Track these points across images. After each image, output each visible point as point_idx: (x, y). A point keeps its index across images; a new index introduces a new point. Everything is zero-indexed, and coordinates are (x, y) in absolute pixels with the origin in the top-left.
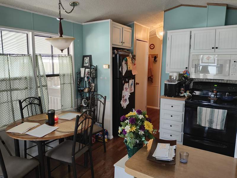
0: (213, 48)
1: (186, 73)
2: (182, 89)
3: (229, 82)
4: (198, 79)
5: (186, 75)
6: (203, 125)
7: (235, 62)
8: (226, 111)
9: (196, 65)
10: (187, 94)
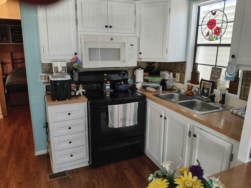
0: (106, 27)
1: (76, 62)
2: (74, 85)
4: (91, 68)
5: (76, 64)
6: (116, 127)
7: (131, 45)
8: (137, 103)
9: (89, 49)
10: (81, 90)
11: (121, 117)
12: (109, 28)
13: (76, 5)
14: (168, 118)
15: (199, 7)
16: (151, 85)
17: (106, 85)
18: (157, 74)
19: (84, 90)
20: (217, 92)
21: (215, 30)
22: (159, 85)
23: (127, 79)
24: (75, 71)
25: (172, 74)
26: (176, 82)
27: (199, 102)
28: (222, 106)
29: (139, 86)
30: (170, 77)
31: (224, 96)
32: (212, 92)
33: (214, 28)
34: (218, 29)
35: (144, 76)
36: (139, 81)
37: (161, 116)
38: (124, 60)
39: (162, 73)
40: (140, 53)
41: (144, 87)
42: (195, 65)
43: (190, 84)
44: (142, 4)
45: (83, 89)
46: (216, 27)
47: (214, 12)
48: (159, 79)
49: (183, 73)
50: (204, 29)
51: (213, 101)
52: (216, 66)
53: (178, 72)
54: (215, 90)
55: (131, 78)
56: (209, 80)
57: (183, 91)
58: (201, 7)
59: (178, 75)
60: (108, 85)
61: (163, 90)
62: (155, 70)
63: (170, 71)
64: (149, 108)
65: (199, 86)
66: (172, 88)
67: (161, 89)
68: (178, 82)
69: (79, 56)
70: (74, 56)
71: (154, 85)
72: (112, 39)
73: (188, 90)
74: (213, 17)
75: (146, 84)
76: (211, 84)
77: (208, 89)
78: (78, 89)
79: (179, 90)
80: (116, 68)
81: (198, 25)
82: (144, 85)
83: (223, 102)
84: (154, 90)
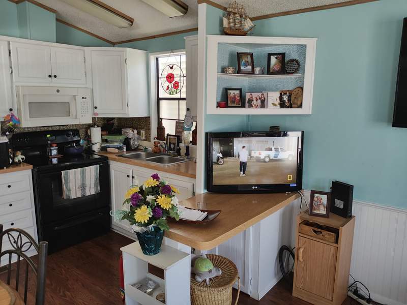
0: (50, 76)
1: (11, 120)
3: (62, 128)
4: (28, 128)
5: (11, 123)
6: (73, 197)
7: (83, 98)
8: (98, 165)
9: (29, 103)
10: (20, 157)
11: (79, 183)
12: (53, 78)
13: (9, 50)
14: (136, 177)
15: (157, 59)
16: (112, 145)
17: (51, 148)
18: (118, 132)
19: (23, 157)
20: (182, 145)
21: (174, 85)
22: (121, 145)
23: (80, 140)
24: (9, 132)
25: (136, 131)
26: (142, 140)
27: (166, 157)
28: (187, 158)
29: (96, 148)
30: (134, 135)
31: (187, 148)
32: (178, 145)
33: (173, 82)
34: (177, 83)
35: (102, 135)
36: (96, 142)
37: (128, 176)
38: (76, 116)
39: (123, 131)
40: (96, 108)
41: (103, 149)
42: (160, 120)
43: (156, 140)
44: (93, 52)
45: (21, 155)
46: (174, 81)
47: (171, 66)
48: (121, 138)
49: (148, 129)
50: (164, 83)
51: (179, 154)
52: (179, 120)
53: (142, 129)
54: (180, 144)
55: (84, 139)
56: (174, 134)
57: (150, 149)
58: (159, 59)
59: (143, 132)
60: (55, 149)
61: (127, 150)
62: (114, 127)
63: (133, 128)
64: (113, 171)
65: (165, 142)
66: (138, 147)
67: (125, 150)
68: (144, 140)
69: (15, 113)
70: (9, 113)
71: (116, 144)
72: (58, 91)
73: (155, 146)
74: (170, 71)
75: (106, 145)
76: (176, 138)
77: (174, 144)
78: (15, 156)
79: (145, 148)
80: (62, 127)
81: (158, 78)
82: (103, 145)
83: (187, 154)
84: (117, 151)
